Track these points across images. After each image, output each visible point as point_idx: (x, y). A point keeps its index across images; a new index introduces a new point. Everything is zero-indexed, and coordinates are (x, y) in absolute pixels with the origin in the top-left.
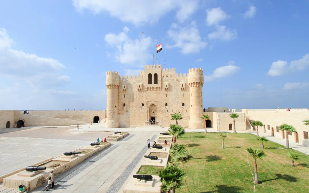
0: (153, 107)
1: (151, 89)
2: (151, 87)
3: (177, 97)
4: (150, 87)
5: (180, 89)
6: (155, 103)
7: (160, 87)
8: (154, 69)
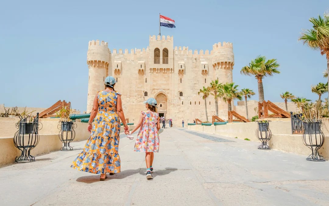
0: (161, 98)
1: (158, 71)
2: (159, 68)
3: (196, 84)
4: (157, 68)
5: (201, 72)
6: (164, 92)
7: (173, 68)
8: (164, 42)
